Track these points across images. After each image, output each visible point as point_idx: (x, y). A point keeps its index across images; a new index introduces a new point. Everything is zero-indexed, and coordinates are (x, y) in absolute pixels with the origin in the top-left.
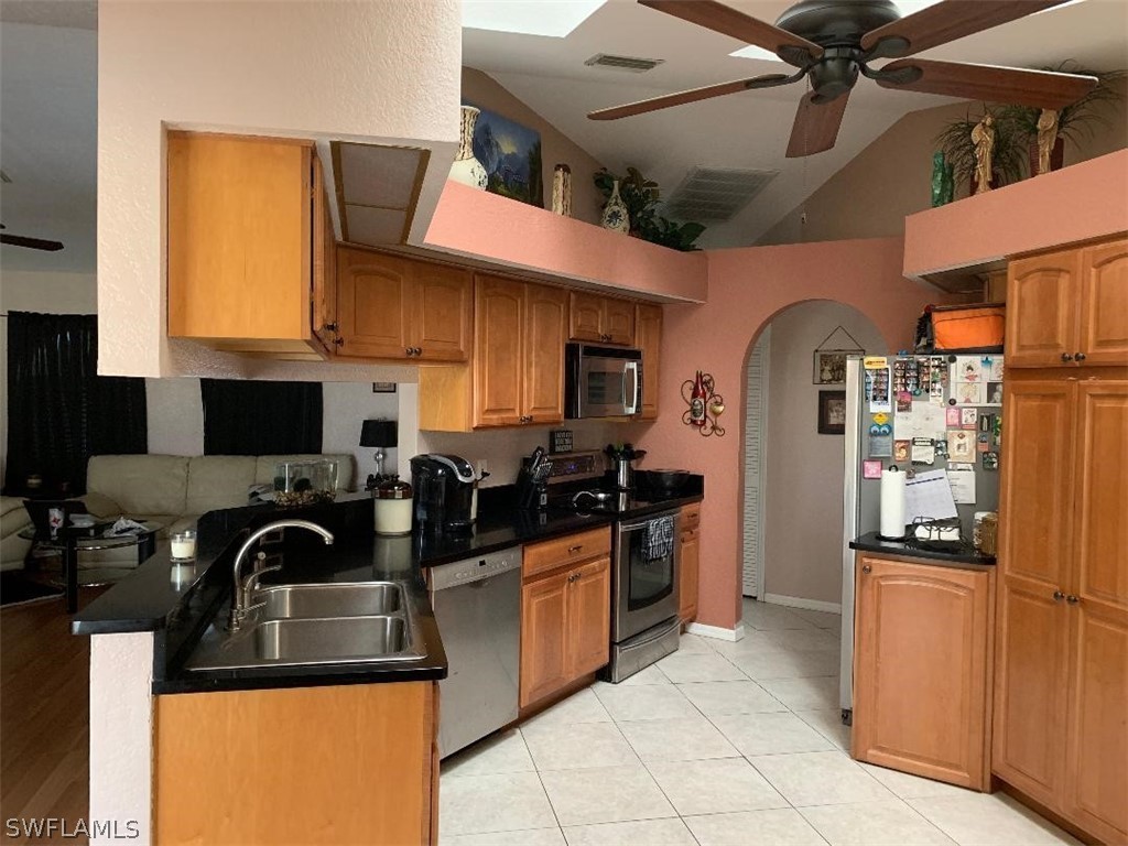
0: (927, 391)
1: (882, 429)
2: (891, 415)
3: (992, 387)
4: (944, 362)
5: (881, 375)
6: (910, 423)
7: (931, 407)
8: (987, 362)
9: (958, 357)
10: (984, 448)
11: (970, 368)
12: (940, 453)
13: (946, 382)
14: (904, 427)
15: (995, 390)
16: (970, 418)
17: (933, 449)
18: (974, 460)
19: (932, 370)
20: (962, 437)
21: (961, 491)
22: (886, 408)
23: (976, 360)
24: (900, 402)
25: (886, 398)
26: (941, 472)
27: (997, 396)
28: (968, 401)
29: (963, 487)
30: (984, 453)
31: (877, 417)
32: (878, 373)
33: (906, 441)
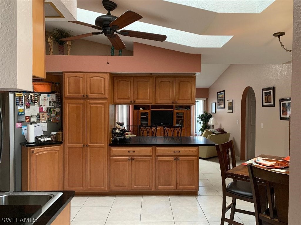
0: (34, 103)
1: (22, 114)
2: (24, 110)
3: (50, 102)
4: (38, 95)
5: (21, 98)
6: (30, 111)
7: (35, 107)
8: (49, 96)
9: (42, 94)
10: (49, 117)
11: (45, 97)
12: (38, 119)
13: (39, 100)
14: (28, 113)
15: (51, 103)
16: (45, 110)
17: (36, 118)
18: (46, 120)
19: (35, 97)
20: (43, 114)
21: (44, 128)
22: (23, 107)
23: (46, 95)
24: (27, 106)
25: (23, 105)
26: (39, 124)
27: (51, 104)
28: (44, 105)
29: (44, 127)
30: (49, 118)
31: (20, 110)
32: (20, 98)
33: (28, 117)
